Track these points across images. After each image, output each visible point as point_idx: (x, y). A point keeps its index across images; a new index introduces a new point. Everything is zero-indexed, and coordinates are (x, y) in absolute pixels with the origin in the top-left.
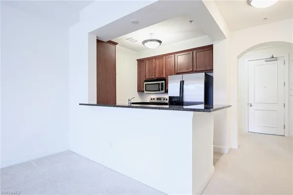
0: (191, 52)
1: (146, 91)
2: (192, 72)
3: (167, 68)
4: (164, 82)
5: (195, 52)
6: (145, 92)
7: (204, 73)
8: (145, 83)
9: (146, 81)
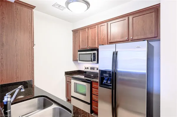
0: (127, 18)
1: (79, 60)
2: (127, 41)
3: (99, 38)
4: (96, 52)
5: (131, 17)
6: (79, 62)
7: (146, 42)
8: (79, 53)
9: (79, 51)
